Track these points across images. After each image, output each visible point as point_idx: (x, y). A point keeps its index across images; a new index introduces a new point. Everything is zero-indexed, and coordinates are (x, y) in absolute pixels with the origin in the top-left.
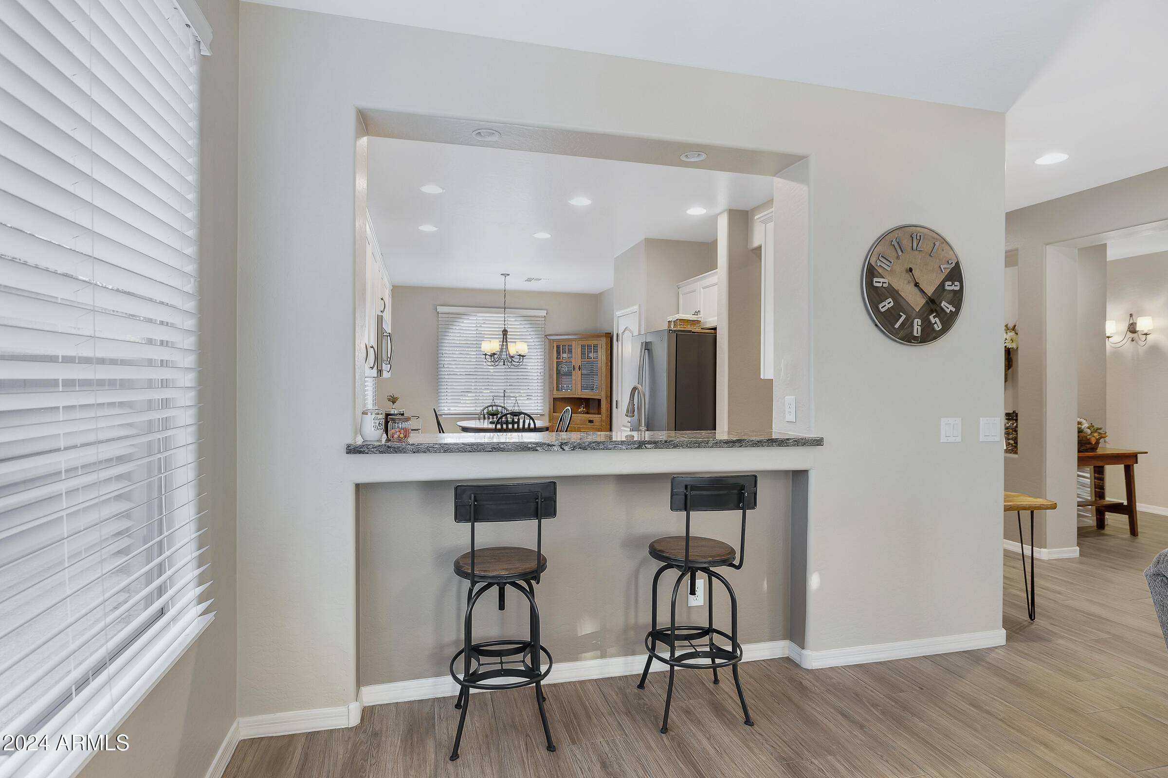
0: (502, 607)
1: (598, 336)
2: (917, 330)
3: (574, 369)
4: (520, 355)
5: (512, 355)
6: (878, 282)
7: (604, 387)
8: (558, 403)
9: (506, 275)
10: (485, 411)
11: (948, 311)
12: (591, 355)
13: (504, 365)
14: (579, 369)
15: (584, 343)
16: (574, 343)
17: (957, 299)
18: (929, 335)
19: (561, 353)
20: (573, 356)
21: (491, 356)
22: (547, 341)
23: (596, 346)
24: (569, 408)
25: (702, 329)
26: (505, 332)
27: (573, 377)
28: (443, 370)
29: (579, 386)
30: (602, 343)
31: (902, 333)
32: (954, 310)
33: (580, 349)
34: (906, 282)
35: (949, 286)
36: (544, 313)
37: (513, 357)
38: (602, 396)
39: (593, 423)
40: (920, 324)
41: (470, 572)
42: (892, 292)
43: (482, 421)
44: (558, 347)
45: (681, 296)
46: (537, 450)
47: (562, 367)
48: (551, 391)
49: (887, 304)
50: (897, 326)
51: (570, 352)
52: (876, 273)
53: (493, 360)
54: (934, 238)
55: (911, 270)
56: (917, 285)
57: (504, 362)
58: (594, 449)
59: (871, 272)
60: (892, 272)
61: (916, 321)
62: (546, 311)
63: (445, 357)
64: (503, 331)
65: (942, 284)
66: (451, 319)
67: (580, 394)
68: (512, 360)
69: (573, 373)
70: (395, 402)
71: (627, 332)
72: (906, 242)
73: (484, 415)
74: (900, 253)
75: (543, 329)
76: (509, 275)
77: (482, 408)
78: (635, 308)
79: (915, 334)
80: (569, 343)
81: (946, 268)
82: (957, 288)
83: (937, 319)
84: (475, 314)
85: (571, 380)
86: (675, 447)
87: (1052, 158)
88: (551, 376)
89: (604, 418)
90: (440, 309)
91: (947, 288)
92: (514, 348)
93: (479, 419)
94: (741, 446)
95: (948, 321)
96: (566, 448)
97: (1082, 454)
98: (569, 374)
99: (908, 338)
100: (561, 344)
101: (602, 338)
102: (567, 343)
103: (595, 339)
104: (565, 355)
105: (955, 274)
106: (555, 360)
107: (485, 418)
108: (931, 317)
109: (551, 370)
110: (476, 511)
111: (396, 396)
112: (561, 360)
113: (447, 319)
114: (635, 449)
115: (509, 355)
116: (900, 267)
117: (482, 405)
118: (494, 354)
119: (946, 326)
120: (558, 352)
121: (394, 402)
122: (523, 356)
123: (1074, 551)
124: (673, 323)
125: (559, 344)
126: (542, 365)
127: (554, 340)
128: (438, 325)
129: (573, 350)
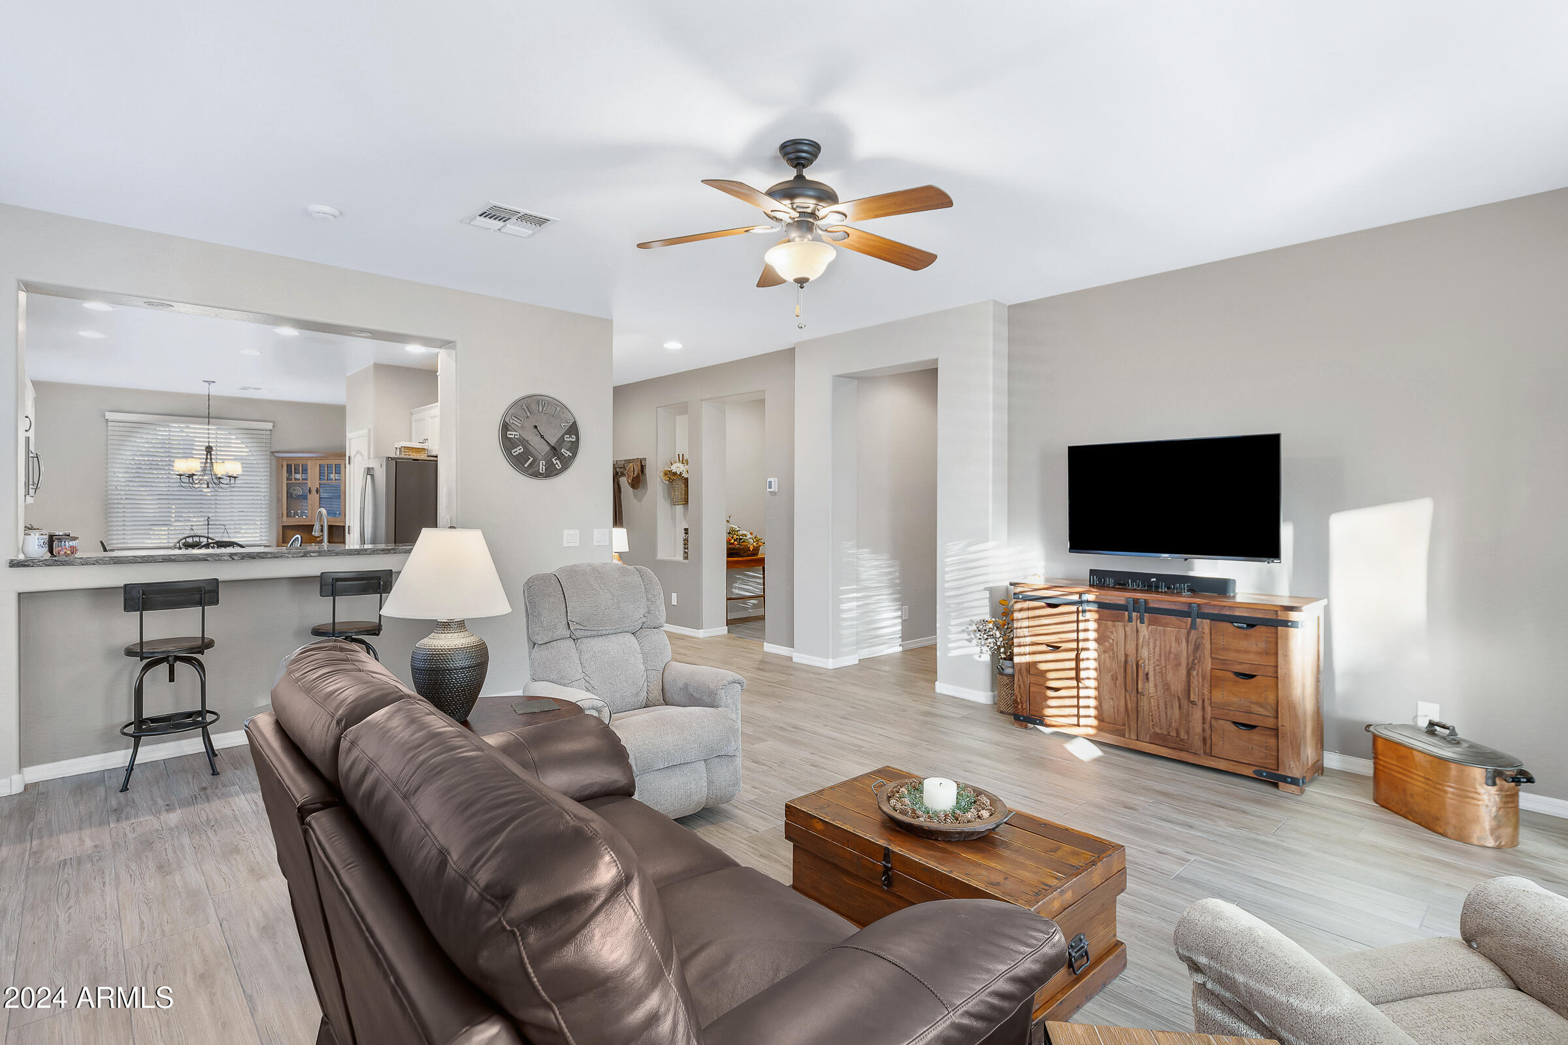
0: (172, 679)
1: (341, 455)
2: (542, 468)
3: (310, 492)
4: (230, 477)
5: (220, 476)
6: (511, 434)
8: (289, 532)
9: (209, 382)
11: (567, 456)
12: (332, 476)
13: (208, 487)
14: (317, 492)
15: (322, 462)
16: (309, 463)
17: (575, 447)
18: (551, 472)
19: (293, 473)
20: (309, 478)
21: (189, 477)
22: (274, 458)
23: (338, 467)
24: (299, 536)
25: (428, 456)
26: (209, 449)
27: (309, 501)
29: (316, 511)
31: (530, 471)
32: (571, 455)
33: (317, 469)
34: (534, 434)
35: (567, 438)
36: (269, 426)
37: (220, 478)
40: (544, 464)
41: (139, 651)
42: (523, 442)
44: (289, 467)
45: (413, 424)
46: (207, 560)
47: (295, 490)
48: (280, 517)
49: (519, 450)
50: (526, 466)
51: (305, 471)
52: (509, 428)
53: (191, 481)
54: (556, 405)
55: (536, 427)
56: (542, 437)
57: (208, 484)
58: (263, 558)
59: (505, 427)
60: (522, 427)
61: (541, 462)
62: (272, 424)
64: (207, 447)
65: (563, 436)
66: (129, 430)
68: (220, 483)
69: (309, 496)
71: (358, 455)
72: (534, 407)
74: (529, 414)
75: (269, 445)
76: (214, 382)
77: (176, 541)
78: (366, 431)
79: (541, 471)
80: (304, 462)
81: (566, 426)
82: (574, 440)
83: (558, 461)
84: (168, 424)
85: (305, 504)
86: (337, 555)
87: (673, 345)
88: (279, 500)
90: (109, 416)
91: (566, 439)
92: (220, 469)
94: (395, 553)
95: (567, 463)
96: (235, 558)
97: (730, 559)
98: (304, 497)
99: (536, 475)
100: (293, 463)
102: (301, 462)
103: (339, 458)
104: (298, 476)
105: (573, 429)
106: (285, 482)
108: (553, 460)
109: (279, 492)
110: (144, 603)
112: (293, 481)
113: (121, 429)
114: (302, 557)
115: (215, 475)
116: (529, 424)
117: (176, 536)
118: (193, 475)
119: (565, 467)
120: (289, 471)
122: (235, 478)
123: (724, 630)
124: (398, 449)
125: (289, 463)
126: (267, 488)
127: (283, 458)
128: (107, 436)
129: (309, 470)
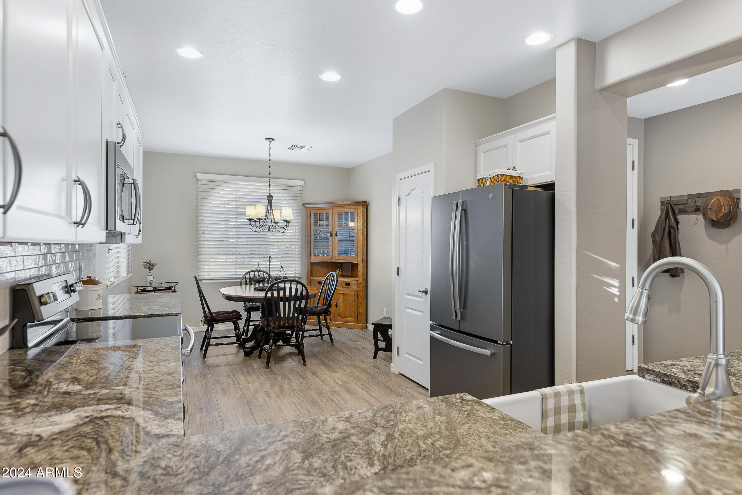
1: (355, 205)
3: (331, 236)
4: (286, 221)
5: (277, 221)
7: (360, 252)
8: (315, 267)
9: (270, 140)
10: (248, 276)
12: (348, 222)
13: (269, 231)
14: (336, 236)
15: (341, 210)
16: (330, 212)
19: (318, 220)
20: (330, 224)
21: (255, 222)
22: (304, 209)
23: (352, 214)
24: (333, 273)
26: (270, 197)
27: (331, 243)
28: (203, 236)
29: (336, 251)
30: (359, 210)
33: (336, 217)
36: (301, 183)
37: (278, 223)
38: (359, 260)
39: (350, 285)
43: (244, 286)
44: (315, 215)
47: (320, 234)
48: (308, 255)
51: (327, 219)
53: (257, 226)
57: (269, 228)
62: (303, 181)
63: (204, 223)
64: (268, 196)
66: (210, 187)
67: (336, 258)
68: (277, 225)
69: (331, 239)
70: (152, 269)
71: (412, 194)
73: (246, 281)
75: (300, 198)
76: (273, 140)
77: (243, 273)
80: (327, 211)
84: (236, 182)
85: (328, 245)
88: (307, 242)
89: (360, 281)
90: (199, 176)
92: (278, 213)
93: (241, 285)
98: (326, 240)
100: (318, 212)
101: (358, 207)
102: (324, 211)
103: (352, 207)
104: (322, 223)
106: (312, 227)
107: (246, 284)
109: (308, 236)
111: (153, 262)
112: (318, 227)
113: (207, 186)
115: (274, 220)
117: (243, 269)
118: (260, 219)
120: (315, 221)
121: (150, 269)
122: (289, 222)
125: (316, 212)
126: (300, 232)
127: (311, 209)
128: (198, 192)
129: (330, 218)
